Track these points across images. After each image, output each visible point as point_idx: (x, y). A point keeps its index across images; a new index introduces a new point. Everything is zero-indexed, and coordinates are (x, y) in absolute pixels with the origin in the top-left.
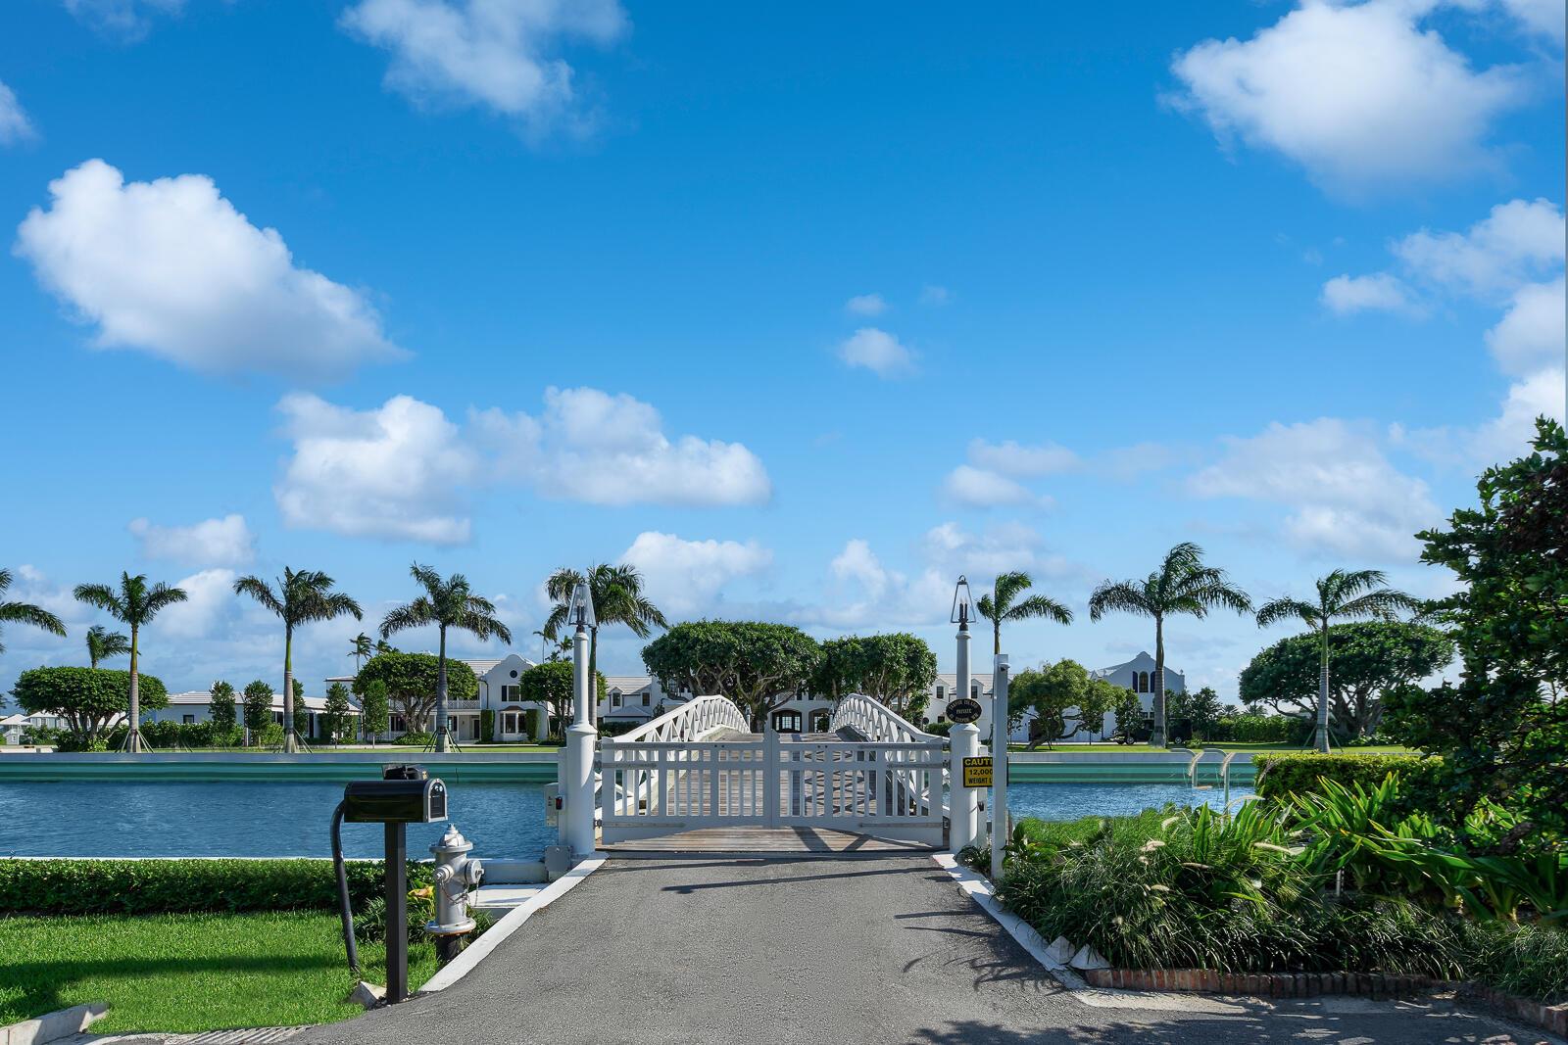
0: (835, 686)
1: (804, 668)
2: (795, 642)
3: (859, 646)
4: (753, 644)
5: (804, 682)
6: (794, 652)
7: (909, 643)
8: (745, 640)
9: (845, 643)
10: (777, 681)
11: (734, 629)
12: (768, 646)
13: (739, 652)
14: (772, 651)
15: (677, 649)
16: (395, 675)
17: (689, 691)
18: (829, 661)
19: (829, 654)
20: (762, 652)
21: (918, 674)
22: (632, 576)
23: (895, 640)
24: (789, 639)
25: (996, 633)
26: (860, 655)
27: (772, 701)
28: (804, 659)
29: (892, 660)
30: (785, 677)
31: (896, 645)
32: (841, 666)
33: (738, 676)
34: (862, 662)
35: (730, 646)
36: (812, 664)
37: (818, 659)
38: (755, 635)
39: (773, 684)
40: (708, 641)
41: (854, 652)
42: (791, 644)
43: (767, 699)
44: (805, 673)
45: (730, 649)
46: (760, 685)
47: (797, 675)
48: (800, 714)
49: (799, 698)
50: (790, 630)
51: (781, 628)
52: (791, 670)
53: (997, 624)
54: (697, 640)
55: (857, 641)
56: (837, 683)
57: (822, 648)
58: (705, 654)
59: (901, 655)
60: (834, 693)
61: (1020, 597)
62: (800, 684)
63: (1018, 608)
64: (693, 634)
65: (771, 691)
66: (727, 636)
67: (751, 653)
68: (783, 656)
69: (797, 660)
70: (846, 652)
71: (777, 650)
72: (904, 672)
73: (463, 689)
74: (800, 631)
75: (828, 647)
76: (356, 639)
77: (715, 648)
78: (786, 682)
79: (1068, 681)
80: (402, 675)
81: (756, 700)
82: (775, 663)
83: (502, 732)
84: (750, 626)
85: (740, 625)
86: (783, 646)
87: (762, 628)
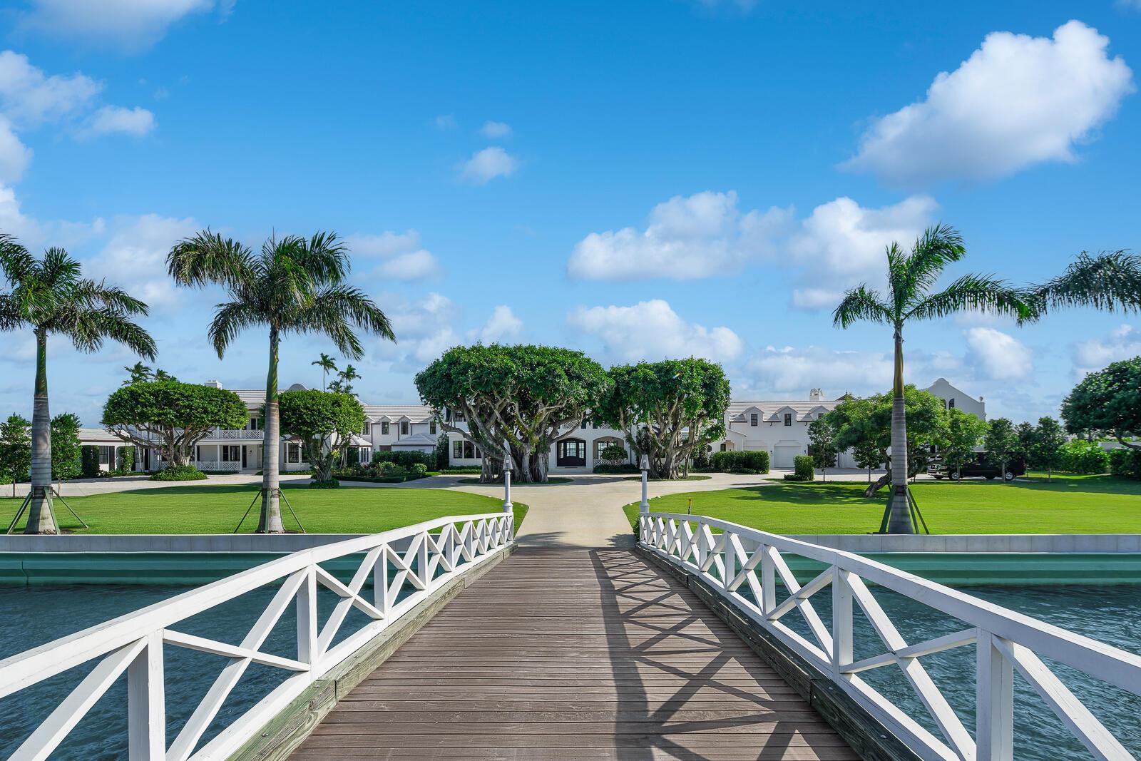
0: (622, 416)
1: (590, 396)
2: (580, 367)
3: (651, 373)
4: (533, 369)
5: (588, 411)
6: (579, 378)
7: (705, 369)
8: (524, 365)
9: (634, 370)
10: (561, 410)
11: (512, 353)
12: (550, 372)
13: (517, 378)
14: (555, 377)
15: (448, 376)
16: (144, 405)
17: (465, 420)
18: (617, 389)
19: (617, 382)
20: (542, 378)
21: (714, 402)
22: (332, 252)
23: (691, 365)
24: (573, 364)
25: (898, 338)
26: (652, 382)
27: (555, 432)
28: (590, 386)
29: (687, 387)
30: (569, 406)
31: (692, 371)
32: (631, 394)
33: (517, 405)
34: (655, 389)
35: (507, 372)
36: (599, 391)
37: (607, 385)
38: (536, 359)
39: (556, 414)
40: (482, 366)
41: (645, 378)
42: (575, 369)
43: (550, 430)
44: (591, 402)
45: (506, 374)
46: (541, 415)
47: (582, 403)
48: (584, 442)
49: (584, 427)
50: (575, 355)
51: (564, 352)
52: (576, 399)
53: (899, 325)
54: (469, 365)
55: (646, 367)
56: (624, 412)
57: (609, 375)
58: (479, 382)
59: (698, 381)
60: (622, 422)
61: (936, 282)
62: (585, 414)
63: (937, 298)
64: (464, 358)
65: (554, 421)
66: (501, 361)
67: (531, 380)
68: (567, 382)
69: (582, 387)
70: (636, 379)
71: (560, 376)
72: (701, 399)
73: (226, 420)
74: (585, 356)
75: (614, 374)
76: (133, 368)
77: (490, 373)
78: (570, 413)
79: (928, 411)
80: (151, 405)
81: (538, 431)
82: (557, 390)
83: (285, 462)
84: (530, 350)
85: (519, 348)
86: (567, 372)
87: (543, 352)
